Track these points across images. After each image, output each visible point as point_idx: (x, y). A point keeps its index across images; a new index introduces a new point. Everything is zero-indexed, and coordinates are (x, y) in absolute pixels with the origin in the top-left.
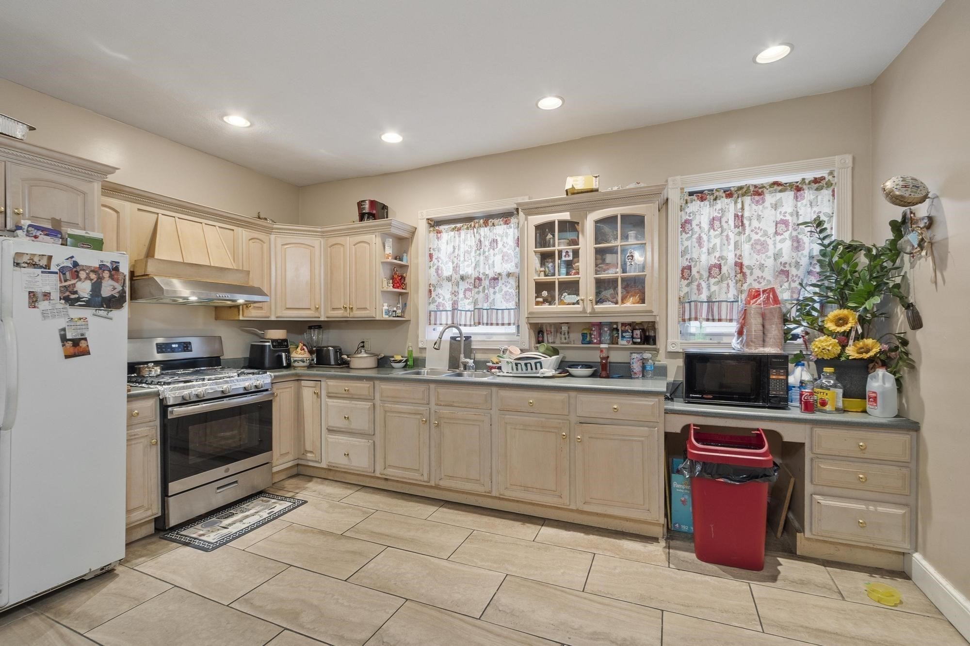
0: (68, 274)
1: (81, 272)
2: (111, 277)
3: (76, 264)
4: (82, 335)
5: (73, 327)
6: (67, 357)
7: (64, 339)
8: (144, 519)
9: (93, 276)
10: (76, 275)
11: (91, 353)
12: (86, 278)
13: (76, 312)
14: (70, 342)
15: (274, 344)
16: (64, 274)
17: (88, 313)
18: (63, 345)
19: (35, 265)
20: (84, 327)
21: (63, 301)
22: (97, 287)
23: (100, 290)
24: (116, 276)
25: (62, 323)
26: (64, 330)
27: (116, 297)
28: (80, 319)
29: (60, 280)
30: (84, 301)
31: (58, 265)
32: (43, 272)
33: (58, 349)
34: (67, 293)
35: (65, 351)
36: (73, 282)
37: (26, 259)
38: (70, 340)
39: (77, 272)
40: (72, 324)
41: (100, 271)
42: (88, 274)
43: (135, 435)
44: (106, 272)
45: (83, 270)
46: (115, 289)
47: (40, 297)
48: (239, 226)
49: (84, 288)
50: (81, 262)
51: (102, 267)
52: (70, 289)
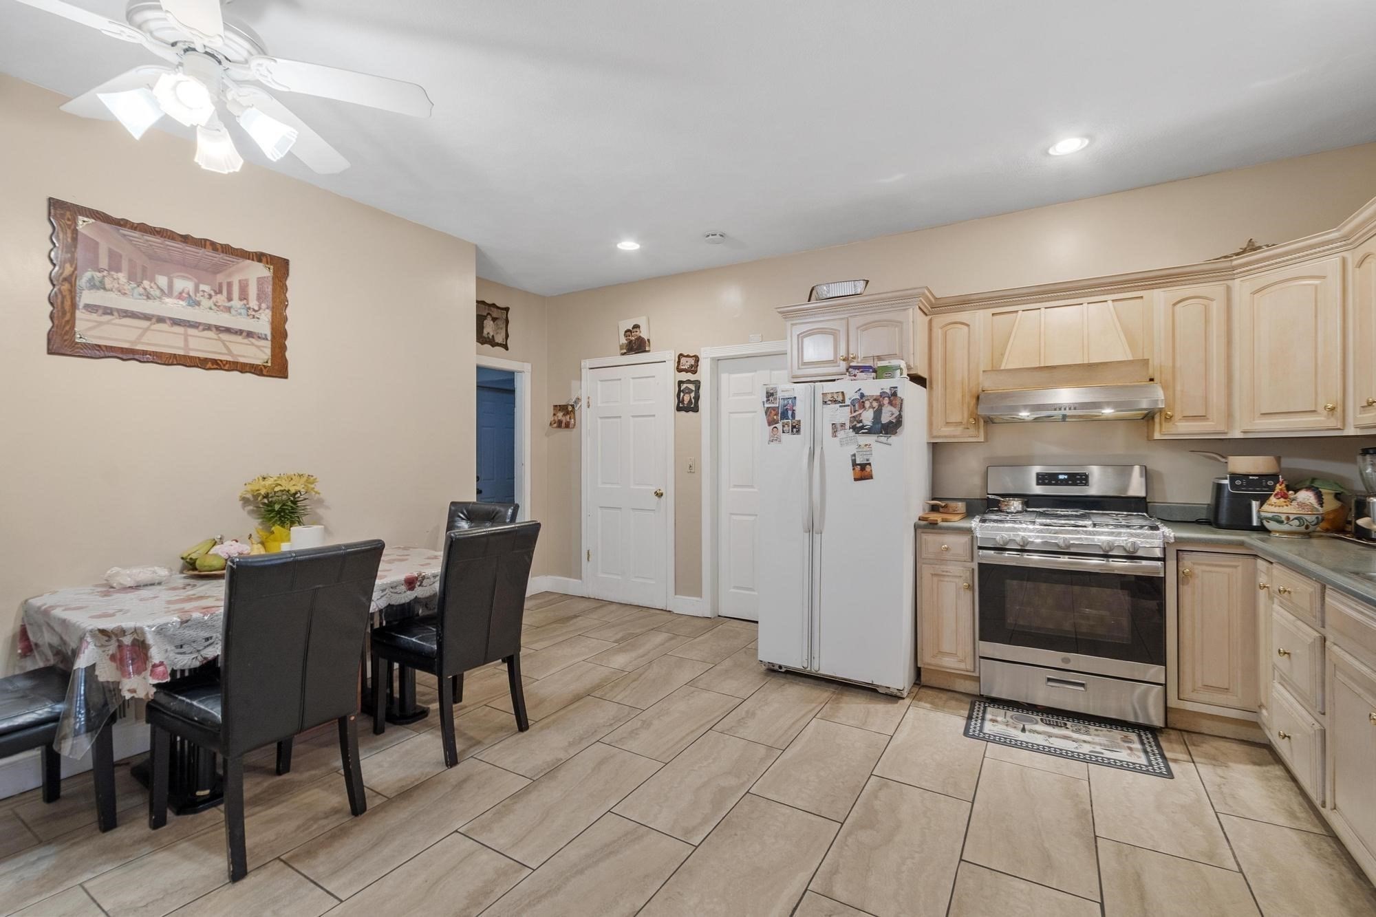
0: (857, 405)
1: (867, 402)
2: (891, 403)
3: (862, 395)
4: (868, 460)
5: (861, 453)
6: (856, 480)
7: (854, 464)
8: (951, 669)
9: (875, 404)
10: (863, 406)
11: (874, 477)
12: (870, 407)
13: (864, 439)
14: (859, 467)
15: (1238, 482)
16: (854, 406)
17: (871, 439)
18: (854, 469)
19: (835, 402)
20: (868, 453)
21: (851, 430)
22: (878, 414)
23: (880, 417)
24: (894, 402)
25: (852, 449)
26: (854, 455)
27: (893, 422)
28: (866, 445)
29: (851, 412)
30: (866, 429)
31: (850, 399)
32: (840, 406)
33: (849, 473)
34: (855, 423)
35: (855, 474)
36: (860, 412)
37: (829, 397)
38: (859, 464)
39: (863, 402)
40: (860, 450)
41: (881, 399)
42: (871, 403)
43: (947, 572)
44: (886, 398)
45: (868, 400)
46: (892, 414)
47: (838, 426)
48: (1152, 287)
49: (867, 417)
50: (866, 393)
51: (883, 394)
52: (857, 419)
